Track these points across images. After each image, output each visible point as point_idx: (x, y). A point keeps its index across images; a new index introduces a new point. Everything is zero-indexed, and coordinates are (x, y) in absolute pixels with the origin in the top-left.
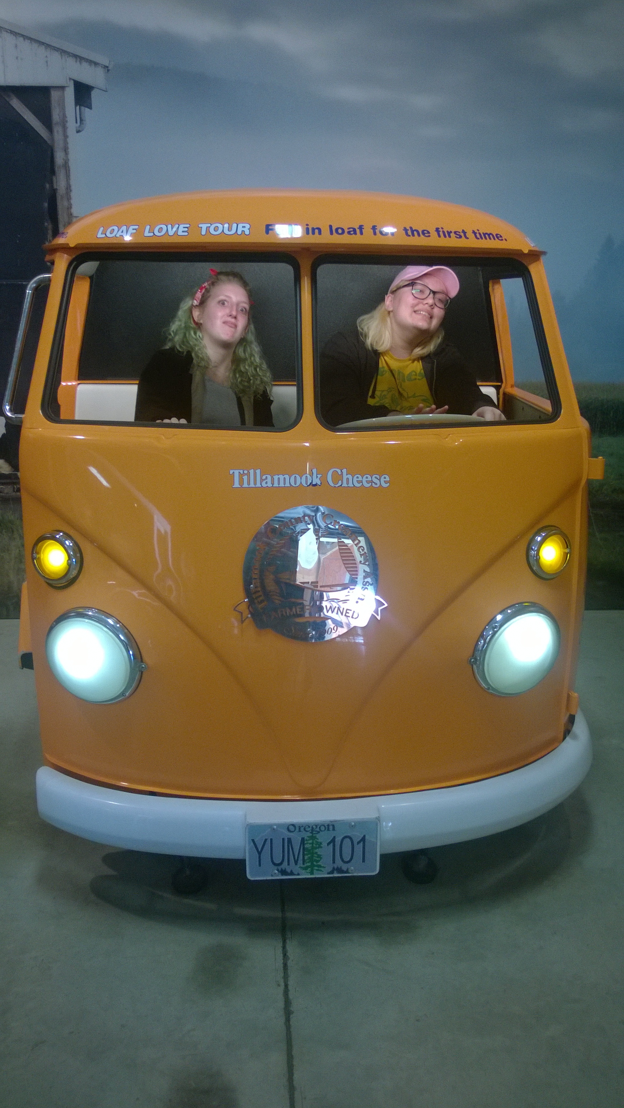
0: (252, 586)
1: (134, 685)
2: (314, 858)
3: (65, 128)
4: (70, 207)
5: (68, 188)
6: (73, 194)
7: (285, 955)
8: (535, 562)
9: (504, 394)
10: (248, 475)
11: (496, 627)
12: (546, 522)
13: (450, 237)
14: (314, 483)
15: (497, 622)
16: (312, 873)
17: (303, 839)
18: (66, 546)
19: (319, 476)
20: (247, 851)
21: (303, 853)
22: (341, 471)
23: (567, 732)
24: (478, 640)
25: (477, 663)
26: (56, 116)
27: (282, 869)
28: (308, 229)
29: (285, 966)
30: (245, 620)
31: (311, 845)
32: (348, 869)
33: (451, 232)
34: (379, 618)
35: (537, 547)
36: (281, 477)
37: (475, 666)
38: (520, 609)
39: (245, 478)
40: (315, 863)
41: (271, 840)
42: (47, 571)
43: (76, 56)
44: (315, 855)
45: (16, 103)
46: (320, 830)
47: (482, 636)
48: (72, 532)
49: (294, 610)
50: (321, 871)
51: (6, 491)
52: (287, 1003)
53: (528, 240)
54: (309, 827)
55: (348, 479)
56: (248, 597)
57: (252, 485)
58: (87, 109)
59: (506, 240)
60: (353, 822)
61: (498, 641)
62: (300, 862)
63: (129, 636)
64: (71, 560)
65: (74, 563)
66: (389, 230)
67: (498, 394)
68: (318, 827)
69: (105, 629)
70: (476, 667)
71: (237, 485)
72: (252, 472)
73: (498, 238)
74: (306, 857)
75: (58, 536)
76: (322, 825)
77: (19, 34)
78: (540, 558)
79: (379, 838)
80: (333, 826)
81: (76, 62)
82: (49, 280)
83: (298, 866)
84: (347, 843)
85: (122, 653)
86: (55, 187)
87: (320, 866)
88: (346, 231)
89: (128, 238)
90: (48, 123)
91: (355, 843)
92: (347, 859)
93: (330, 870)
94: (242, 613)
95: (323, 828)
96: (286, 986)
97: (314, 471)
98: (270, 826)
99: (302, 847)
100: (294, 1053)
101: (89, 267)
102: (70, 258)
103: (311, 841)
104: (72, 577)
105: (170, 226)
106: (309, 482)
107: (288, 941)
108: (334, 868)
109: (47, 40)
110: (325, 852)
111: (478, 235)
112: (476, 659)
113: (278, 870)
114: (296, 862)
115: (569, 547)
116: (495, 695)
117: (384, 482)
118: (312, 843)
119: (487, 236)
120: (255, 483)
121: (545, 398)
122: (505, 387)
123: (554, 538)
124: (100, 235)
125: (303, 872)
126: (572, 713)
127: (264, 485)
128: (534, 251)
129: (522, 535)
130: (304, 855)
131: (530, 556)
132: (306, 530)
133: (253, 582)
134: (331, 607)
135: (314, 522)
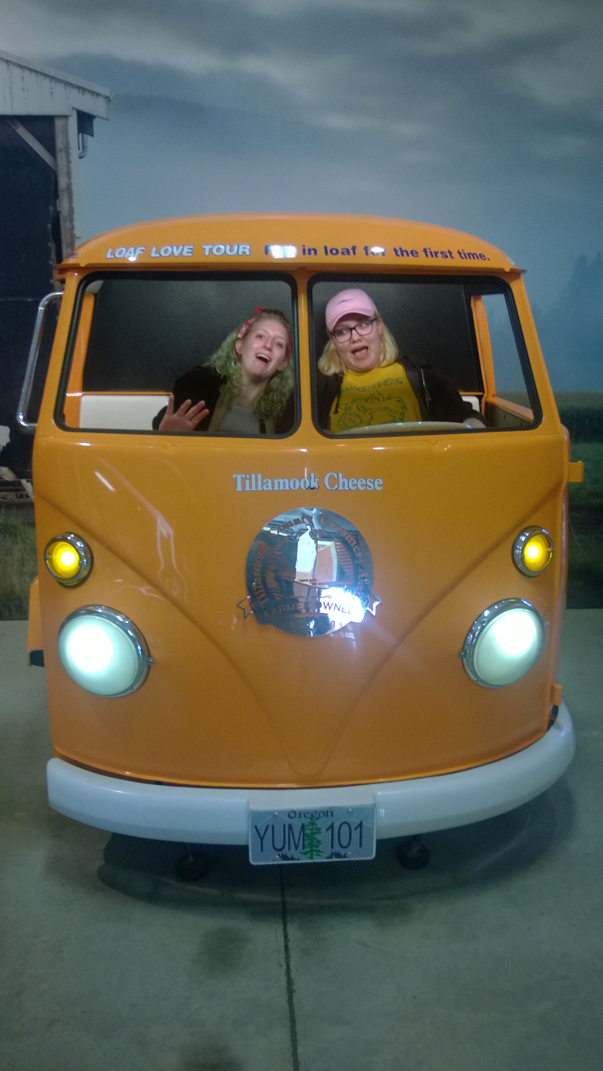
0: (254, 584)
1: (142, 678)
2: (314, 843)
3: (68, 154)
4: (72, 228)
5: (71, 210)
6: (76, 216)
7: (286, 937)
8: (520, 561)
9: (486, 403)
10: (250, 479)
11: (484, 622)
12: (529, 523)
13: (436, 256)
14: (312, 486)
15: (485, 617)
16: (311, 858)
17: (303, 826)
18: (77, 547)
19: (317, 480)
20: (250, 837)
21: (304, 838)
22: (337, 475)
23: (551, 723)
24: (468, 635)
25: (466, 657)
26: (59, 143)
27: (283, 854)
28: (304, 250)
29: (286, 947)
30: (247, 616)
31: (310, 831)
32: (346, 854)
33: (438, 252)
34: (374, 613)
35: (522, 546)
36: (281, 481)
37: (464, 660)
38: (507, 605)
39: (247, 482)
40: (314, 848)
41: (273, 826)
42: (59, 571)
43: (79, 88)
44: (315, 841)
45: (22, 131)
46: (319, 815)
47: (471, 630)
48: (81, 533)
49: (293, 606)
50: (320, 855)
51: (9, 497)
52: (290, 982)
53: (509, 259)
54: (309, 813)
55: (344, 483)
56: (250, 594)
57: (254, 488)
58: (89, 137)
59: (489, 259)
60: (351, 808)
61: (486, 636)
62: (300, 847)
63: (137, 631)
64: (82, 560)
65: (85, 563)
66: (377, 250)
67: (480, 402)
68: (317, 813)
69: (115, 625)
70: (466, 660)
71: (239, 488)
72: (253, 476)
73: (481, 257)
74: (306, 843)
75: (69, 538)
76: (322, 811)
77: (25, 67)
78: (524, 556)
79: (375, 824)
80: (332, 813)
81: (79, 92)
82: (60, 297)
83: (299, 850)
84: (345, 828)
85: (131, 648)
86: (58, 209)
87: (319, 851)
88: (340, 251)
89: (132, 259)
90: (52, 150)
91: (353, 829)
92: (344, 844)
93: (328, 854)
94: (244, 609)
95: (322, 815)
96: (288, 966)
97: (312, 475)
98: (272, 813)
99: (302, 833)
100: (297, 1029)
101: (95, 286)
102: (81, 277)
103: (310, 827)
104: (82, 576)
105: (175, 248)
106: (307, 485)
107: (288, 924)
108: (332, 854)
109: (52, 73)
110: (324, 837)
111: (463, 255)
112: (466, 652)
113: (279, 855)
114: (296, 847)
115: (551, 546)
116: (483, 687)
117: (377, 485)
118: (312, 829)
119: (471, 256)
120: (257, 487)
121: (527, 407)
122: (487, 397)
123: (537, 537)
124: (109, 256)
125: (304, 856)
126: (556, 704)
127: (265, 488)
128: (515, 269)
129: (507, 535)
130: (304, 840)
131: (515, 555)
132: (304, 532)
133: (255, 579)
134: (328, 604)
135: (312, 523)
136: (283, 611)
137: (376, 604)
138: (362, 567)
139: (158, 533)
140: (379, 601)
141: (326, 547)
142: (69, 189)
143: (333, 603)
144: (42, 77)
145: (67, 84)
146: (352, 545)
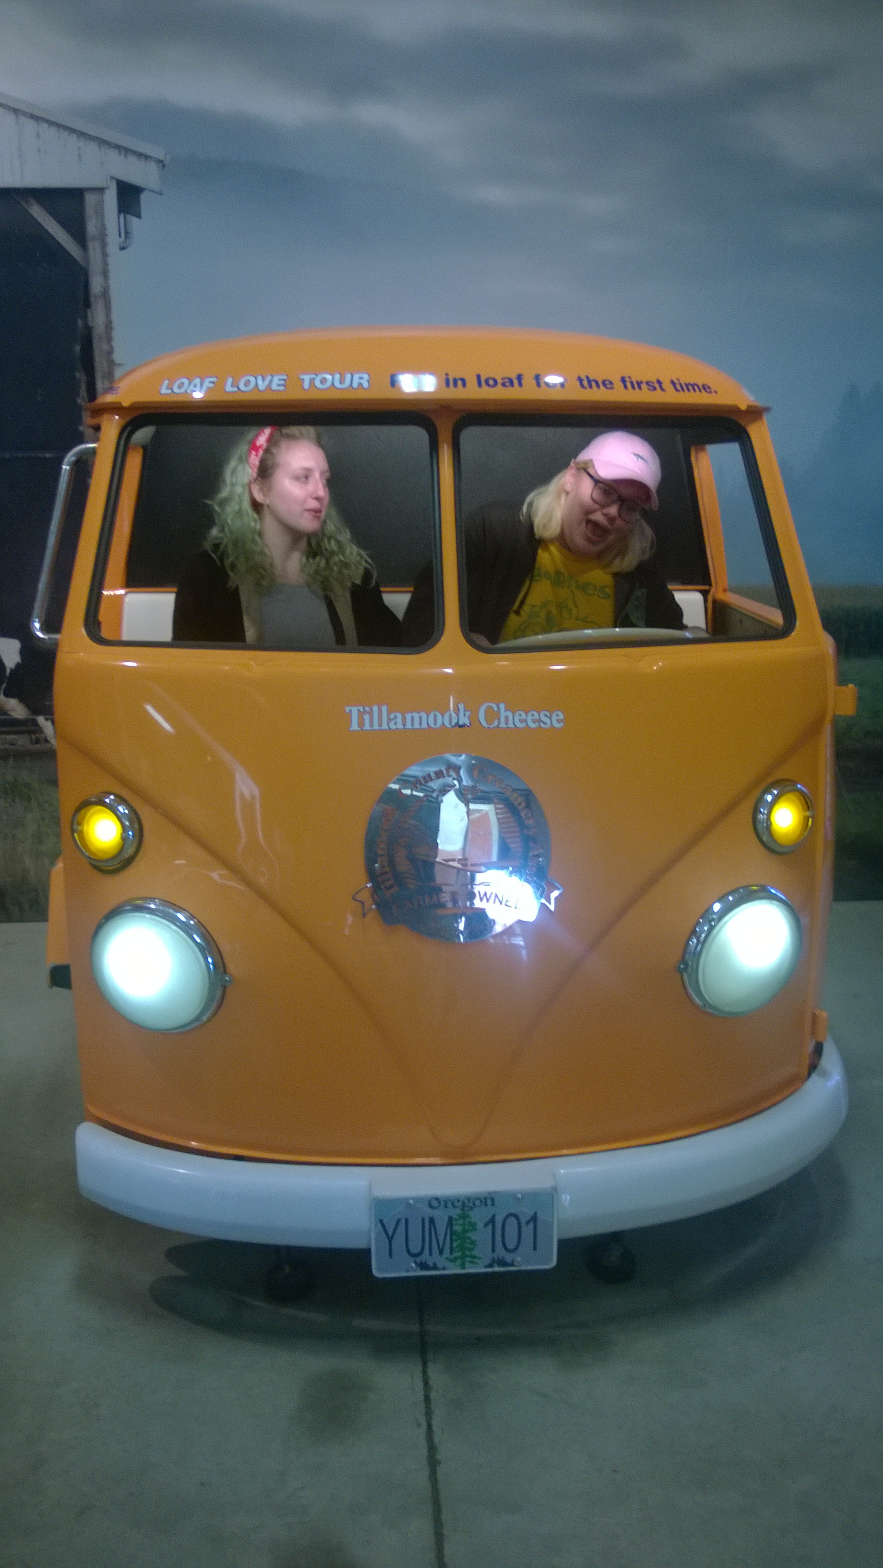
0: (377, 865)
1: (214, 1006)
2: (466, 1245)
3: (104, 245)
4: (110, 352)
5: (109, 326)
6: (116, 334)
7: (426, 1383)
8: (765, 831)
9: (715, 602)
10: (371, 713)
11: (713, 920)
12: (778, 775)
13: (640, 388)
14: (461, 723)
15: (714, 913)
16: (463, 1267)
17: (450, 1219)
18: (119, 813)
19: (468, 713)
20: (373, 1236)
21: (451, 1237)
22: (498, 707)
23: (813, 1067)
24: (690, 939)
25: (688, 971)
26: (91, 227)
27: (421, 1261)
28: (447, 381)
29: (427, 1398)
30: (367, 913)
31: (461, 1227)
32: (513, 1261)
33: (642, 382)
34: (552, 907)
35: (767, 809)
36: (416, 715)
37: (685, 976)
38: (746, 895)
39: (367, 717)
40: (467, 1253)
41: (407, 1220)
42: (92, 848)
43: (119, 147)
44: (467, 1241)
45: (37, 212)
46: (474, 1204)
47: (694, 932)
48: (124, 793)
49: (435, 898)
50: (476, 1263)
51: (20, 743)
52: (432, 1449)
53: (745, 391)
54: (458, 1201)
55: (507, 718)
56: (371, 881)
57: (376, 726)
58: (135, 220)
59: (716, 392)
60: (520, 1192)
61: (717, 940)
62: (447, 1251)
63: (207, 936)
64: (126, 832)
65: (131, 837)
66: (554, 379)
67: (706, 601)
68: (471, 1201)
69: (174, 927)
70: (687, 976)
71: (355, 726)
72: (375, 709)
73: (705, 389)
74: (455, 1244)
75: (107, 801)
76: (478, 1198)
77: (42, 119)
78: (771, 824)
79: (555, 1216)
80: (492, 1200)
81: (120, 153)
82: (94, 451)
83: (444, 1255)
84: (512, 1223)
85: (199, 961)
86: (90, 324)
87: (474, 1257)
88: (500, 381)
89: (198, 395)
90: (80, 236)
91: (523, 1224)
92: (511, 1245)
93: (488, 1261)
94: (363, 903)
95: (478, 1203)
96: (430, 1427)
97: (461, 707)
98: (404, 1200)
99: (449, 1232)
100: (444, 1517)
101: (144, 434)
102: (123, 422)
103: (461, 1222)
104: (127, 856)
105: (260, 379)
106: (454, 721)
107: (429, 1364)
108: (493, 1260)
109: (80, 127)
110: (481, 1236)
111: (678, 387)
112: (687, 965)
113: (416, 1263)
114: (441, 1252)
115: (810, 809)
116: (712, 1015)
117: (556, 720)
118: (463, 1225)
119: (690, 387)
120: (380, 724)
121: (774, 606)
122: (715, 593)
123: (790, 796)
124: (164, 391)
125: (451, 1265)
126: (820, 1039)
127: (392, 726)
128: (756, 407)
129: (748, 792)
130: (452, 1240)
131: (758, 823)
132: (449, 788)
133: (379, 859)
134: (485, 894)
135: (460, 777)
136: (419, 905)
137: (555, 894)
138: (534, 841)
139: (237, 793)
140: (558, 889)
141: (483, 812)
142: (105, 295)
143: (492, 893)
144: (66, 133)
145: (103, 142)
146: (520, 808)
